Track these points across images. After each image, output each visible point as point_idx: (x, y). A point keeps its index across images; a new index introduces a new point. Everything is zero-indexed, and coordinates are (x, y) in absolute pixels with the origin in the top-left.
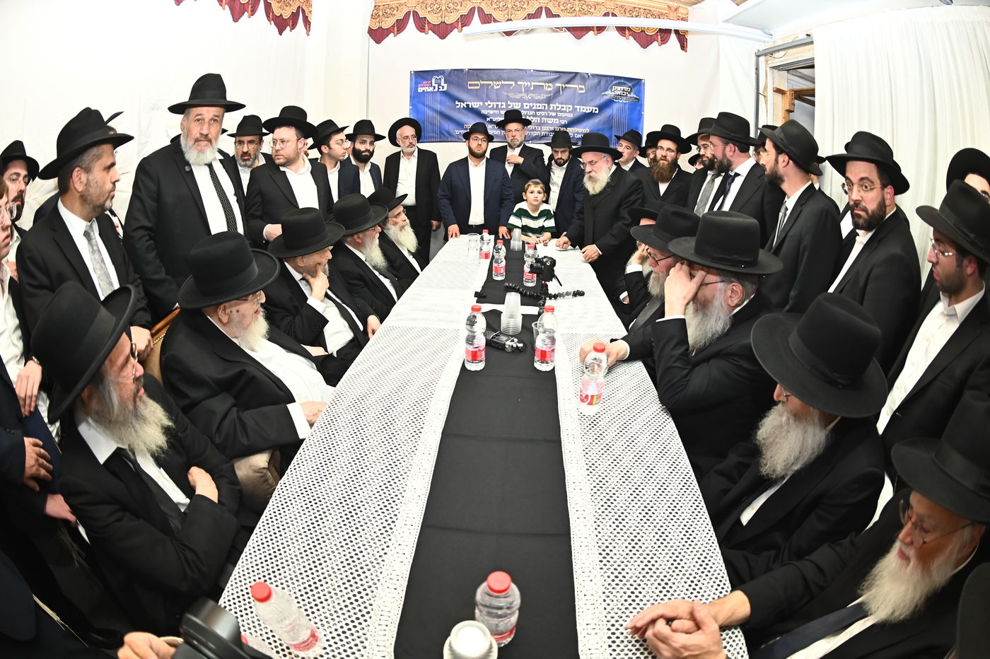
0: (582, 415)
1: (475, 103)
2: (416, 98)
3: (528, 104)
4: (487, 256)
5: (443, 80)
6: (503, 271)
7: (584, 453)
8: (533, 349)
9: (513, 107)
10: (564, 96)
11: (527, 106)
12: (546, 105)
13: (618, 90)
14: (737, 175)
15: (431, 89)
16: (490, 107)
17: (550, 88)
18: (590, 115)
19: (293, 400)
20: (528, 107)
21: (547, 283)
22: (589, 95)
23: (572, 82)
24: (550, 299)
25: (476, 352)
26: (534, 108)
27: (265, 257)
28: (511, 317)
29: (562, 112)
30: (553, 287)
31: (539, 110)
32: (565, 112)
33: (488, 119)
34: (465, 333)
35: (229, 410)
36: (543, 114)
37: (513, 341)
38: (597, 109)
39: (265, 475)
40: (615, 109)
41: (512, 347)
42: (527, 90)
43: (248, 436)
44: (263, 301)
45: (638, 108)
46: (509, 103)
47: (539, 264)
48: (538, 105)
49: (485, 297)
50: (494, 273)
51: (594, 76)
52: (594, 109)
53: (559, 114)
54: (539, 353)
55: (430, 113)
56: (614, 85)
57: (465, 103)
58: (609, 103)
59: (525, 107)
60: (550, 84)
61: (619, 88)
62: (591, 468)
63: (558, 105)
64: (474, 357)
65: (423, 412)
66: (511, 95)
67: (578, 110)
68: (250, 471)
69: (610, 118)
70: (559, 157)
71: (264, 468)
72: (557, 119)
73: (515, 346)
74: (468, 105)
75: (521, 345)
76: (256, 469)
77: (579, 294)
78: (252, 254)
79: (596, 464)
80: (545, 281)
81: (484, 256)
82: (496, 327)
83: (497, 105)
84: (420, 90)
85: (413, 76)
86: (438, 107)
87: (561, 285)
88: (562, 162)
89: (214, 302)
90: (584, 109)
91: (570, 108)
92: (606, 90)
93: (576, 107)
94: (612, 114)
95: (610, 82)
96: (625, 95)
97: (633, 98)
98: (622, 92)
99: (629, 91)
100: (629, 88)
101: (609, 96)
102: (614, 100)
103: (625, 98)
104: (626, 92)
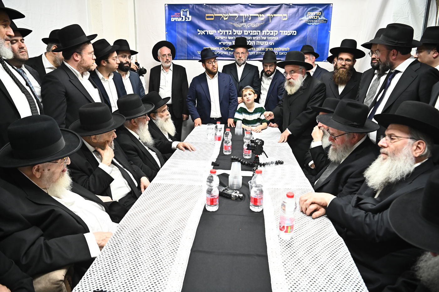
0: (281, 240)
1: (211, 31)
2: (170, 26)
3: (247, 31)
4: (219, 139)
5: (188, 12)
6: (230, 148)
7: (283, 264)
8: (249, 197)
9: (237, 34)
10: (272, 24)
11: (246, 32)
12: (260, 31)
13: (312, 15)
14: (397, 72)
15: (180, 19)
16: (221, 34)
17: (263, 18)
18: (290, 37)
19: (87, 231)
20: (247, 34)
21: (259, 156)
22: (290, 21)
23: (278, 12)
24: (261, 166)
25: (213, 199)
26: (251, 34)
27: (70, 134)
28: (235, 177)
29: (270, 36)
30: (262, 159)
31: (255, 36)
32: (273, 36)
33: (220, 43)
34: (206, 187)
35: (38, 238)
36: (258, 38)
37: (236, 193)
38: (295, 32)
39: (61, 286)
40: (309, 29)
41: (236, 196)
42: (247, 20)
43: (51, 257)
44: (69, 163)
45: (326, 28)
46: (234, 31)
47: (253, 144)
48: (254, 31)
49: (218, 165)
50: (224, 150)
51: (294, 5)
52: (293, 32)
53: (269, 38)
54: (253, 200)
55: (180, 38)
56: (309, 12)
57: (204, 31)
58: (305, 26)
59: (245, 34)
60: (263, 15)
61: (312, 13)
62: (288, 274)
63: (268, 31)
64: (212, 202)
65: (179, 237)
66: (236, 25)
67: (282, 34)
68: (49, 283)
69: (305, 38)
70: (268, 70)
71: (61, 281)
72: (267, 42)
73: (237, 196)
74: (206, 33)
75: (241, 195)
76: (54, 281)
77: (279, 163)
78: (60, 132)
79: (292, 272)
80: (257, 155)
81: (218, 139)
82: (225, 184)
83: (226, 33)
84: (173, 19)
85: (167, 8)
86: (186, 33)
87: (267, 157)
88: (270, 73)
89: (31, 164)
90: (286, 33)
91: (276, 33)
92: (303, 16)
93: (280, 31)
94: (306, 35)
95: (306, 9)
96: (317, 18)
97: (323, 20)
98: (314, 16)
99: (320, 15)
100: (320, 13)
101: (304, 20)
102: (308, 24)
103: (316, 20)
104: (317, 16)
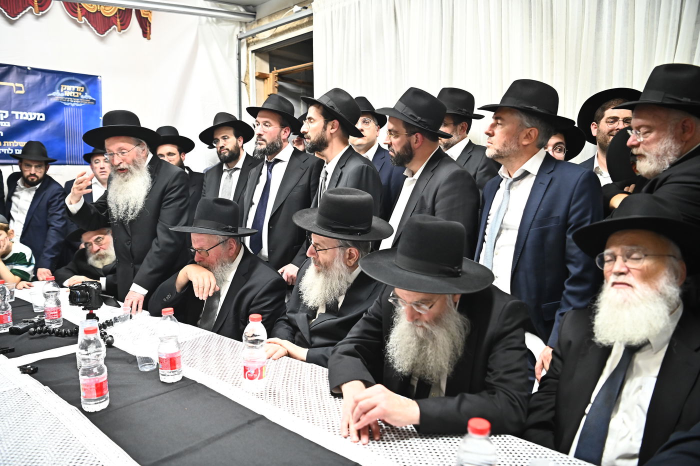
13: (69, 90)
14: (278, 161)
18: (34, 124)
21: (94, 312)
22: (30, 96)
23: (6, 79)
38: (43, 115)
40: (66, 112)
45: (95, 112)
51: (35, 71)
52: (39, 115)
56: (63, 84)
58: (58, 107)
61: (69, 87)
67: (17, 117)
69: (61, 127)
70: (33, 173)
80: (92, 310)
90: (24, 116)
91: (4, 114)
92: (53, 90)
93: (13, 112)
94: (62, 121)
95: (57, 79)
96: (77, 96)
97: (88, 99)
98: (74, 93)
99: (82, 91)
100: (83, 88)
101: (57, 98)
102: (65, 103)
103: (78, 99)
104: (79, 92)
